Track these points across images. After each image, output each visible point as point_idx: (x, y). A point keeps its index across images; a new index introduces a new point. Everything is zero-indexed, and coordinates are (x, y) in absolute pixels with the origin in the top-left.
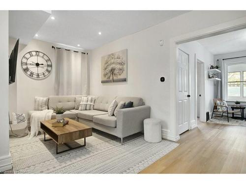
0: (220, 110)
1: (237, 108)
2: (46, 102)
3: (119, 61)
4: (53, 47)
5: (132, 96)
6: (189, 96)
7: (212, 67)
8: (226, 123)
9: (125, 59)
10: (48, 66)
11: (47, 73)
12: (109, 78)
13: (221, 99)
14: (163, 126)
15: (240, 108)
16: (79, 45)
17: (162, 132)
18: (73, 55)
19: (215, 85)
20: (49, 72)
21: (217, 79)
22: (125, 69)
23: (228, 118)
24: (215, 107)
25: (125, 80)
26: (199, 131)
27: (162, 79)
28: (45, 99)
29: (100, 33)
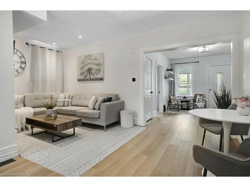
0: (173, 103)
1: (184, 102)
2: (22, 99)
3: (96, 62)
4: (27, 44)
5: (110, 92)
6: (152, 92)
7: (168, 70)
8: (177, 112)
9: (102, 61)
10: (22, 62)
11: (20, 70)
12: (86, 76)
13: (174, 95)
14: (134, 115)
15: (186, 101)
16: (54, 44)
17: (134, 120)
18: (48, 53)
19: (169, 84)
20: (23, 69)
21: (171, 79)
22: (102, 70)
23: (178, 110)
24: (170, 101)
25: (102, 79)
26: (159, 119)
27: (134, 80)
28: (21, 96)
29: (80, 37)
